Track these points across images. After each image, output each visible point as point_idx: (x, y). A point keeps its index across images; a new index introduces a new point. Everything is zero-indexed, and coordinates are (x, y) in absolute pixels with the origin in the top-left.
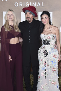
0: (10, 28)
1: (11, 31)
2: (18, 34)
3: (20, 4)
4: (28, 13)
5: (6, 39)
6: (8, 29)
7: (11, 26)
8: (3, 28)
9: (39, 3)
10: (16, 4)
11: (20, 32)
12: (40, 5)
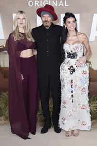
0: (20, 36)
1: (22, 40)
2: (31, 44)
3: (36, 3)
4: (45, 15)
5: (15, 51)
6: (18, 38)
7: (22, 33)
8: (11, 36)
9: (61, 2)
10: (31, 4)
11: (34, 41)
12: (62, 4)
